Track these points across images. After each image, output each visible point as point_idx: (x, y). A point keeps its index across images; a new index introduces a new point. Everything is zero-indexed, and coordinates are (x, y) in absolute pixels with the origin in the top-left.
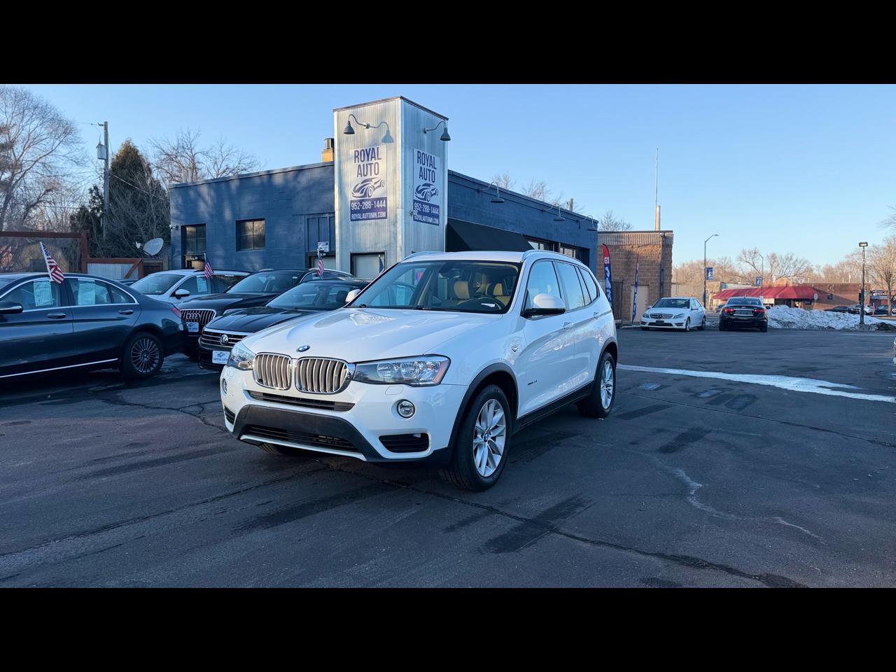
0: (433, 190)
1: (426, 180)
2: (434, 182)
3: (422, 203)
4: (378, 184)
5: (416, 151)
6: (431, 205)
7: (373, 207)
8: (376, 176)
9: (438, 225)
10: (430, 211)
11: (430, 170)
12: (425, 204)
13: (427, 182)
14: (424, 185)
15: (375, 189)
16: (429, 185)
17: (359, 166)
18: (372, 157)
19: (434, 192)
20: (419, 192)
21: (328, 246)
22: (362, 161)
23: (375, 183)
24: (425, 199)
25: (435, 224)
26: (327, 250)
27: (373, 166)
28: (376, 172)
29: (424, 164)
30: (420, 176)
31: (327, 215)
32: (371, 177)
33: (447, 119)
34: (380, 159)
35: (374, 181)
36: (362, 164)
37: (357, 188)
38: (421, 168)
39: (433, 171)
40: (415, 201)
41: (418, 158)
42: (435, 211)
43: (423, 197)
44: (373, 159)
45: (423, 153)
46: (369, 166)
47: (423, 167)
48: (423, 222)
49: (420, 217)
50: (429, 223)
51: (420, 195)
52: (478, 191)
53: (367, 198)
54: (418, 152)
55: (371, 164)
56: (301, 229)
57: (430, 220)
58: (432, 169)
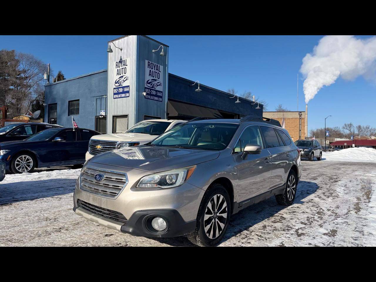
0: (158, 83)
1: (154, 77)
2: (159, 79)
3: (151, 90)
4: (126, 79)
5: (147, 61)
6: (156, 91)
7: (123, 91)
8: (125, 75)
9: (162, 101)
10: (156, 94)
11: (156, 72)
12: (153, 90)
13: (154, 78)
14: (152, 80)
15: (124, 82)
16: (156, 80)
17: (118, 70)
18: (123, 65)
19: (159, 84)
20: (149, 83)
21: (104, 112)
22: (119, 67)
23: (125, 78)
24: (153, 87)
25: (159, 101)
26: (104, 115)
27: (124, 69)
28: (125, 73)
29: (152, 69)
30: (149, 75)
31: (105, 96)
32: (123, 75)
33: (168, 47)
34: (127, 65)
35: (124, 77)
36: (119, 68)
37: (117, 81)
38: (150, 71)
39: (158, 73)
40: (146, 88)
41: (148, 65)
42: (159, 94)
43: (152, 86)
44: (124, 66)
45: (152, 63)
46: (122, 69)
47: (152, 70)
48: (151, 99)
49: (149, 97)
50: (155, 100)
51: (149, 85)
52: (189, 86)
53: (121, 86)
54: (148, 62)
55: (123, 68)
56: (93, 104)
57: (156, 98)
58: (158, 72)
